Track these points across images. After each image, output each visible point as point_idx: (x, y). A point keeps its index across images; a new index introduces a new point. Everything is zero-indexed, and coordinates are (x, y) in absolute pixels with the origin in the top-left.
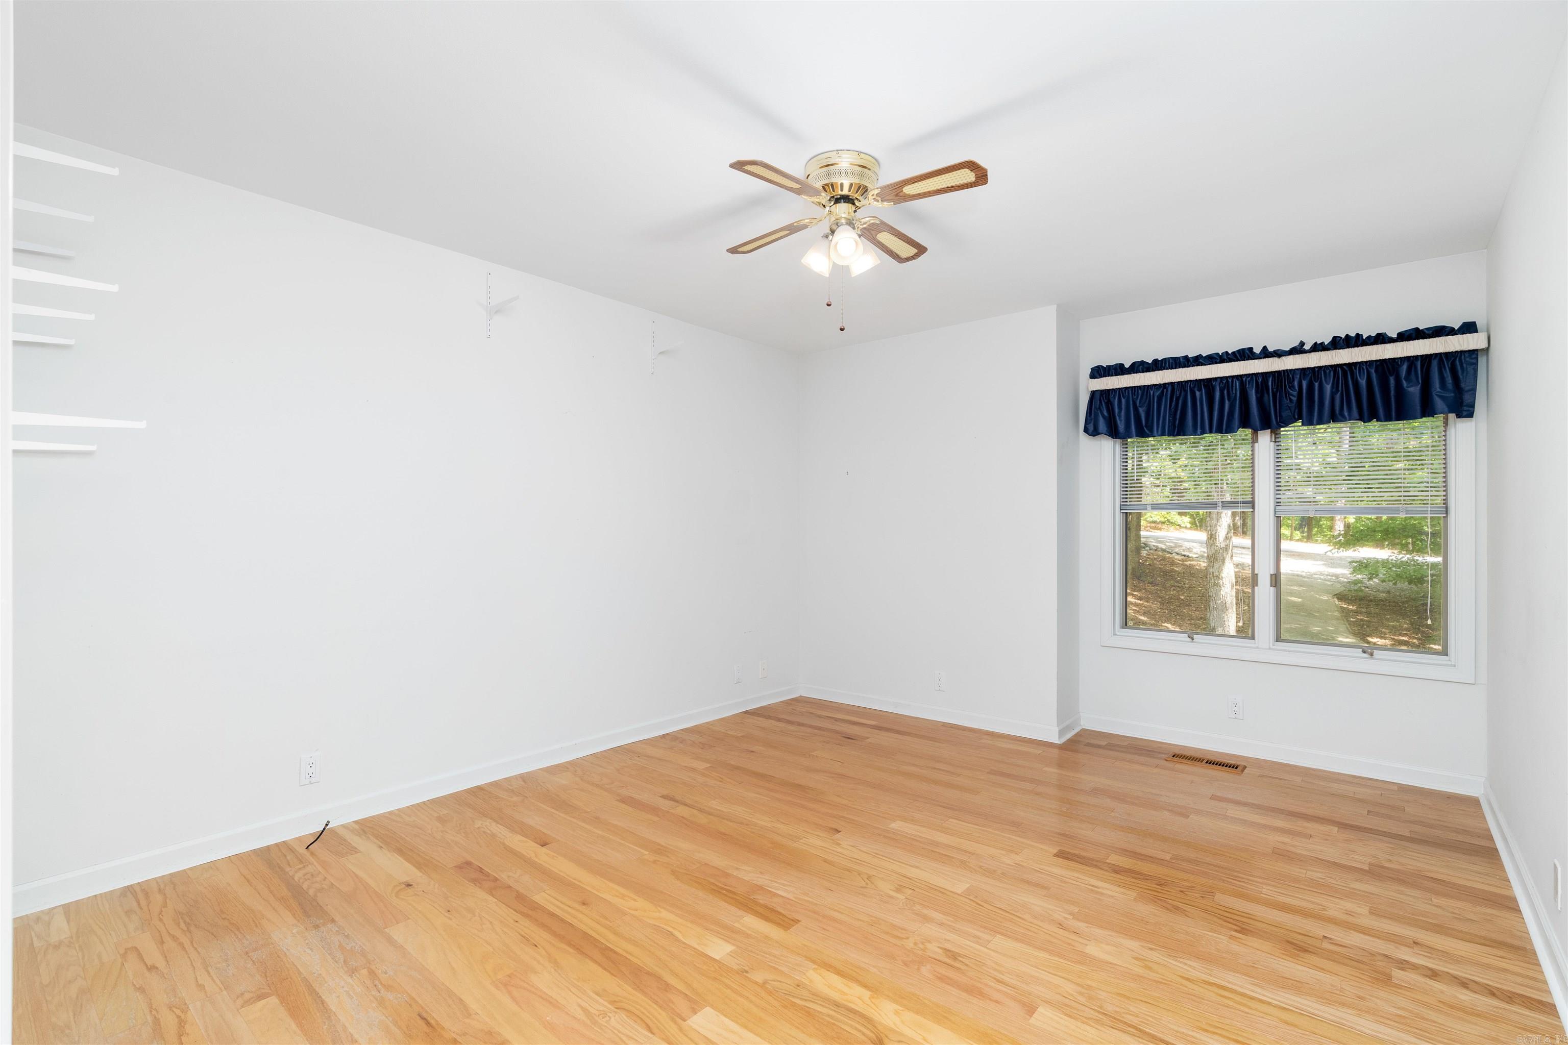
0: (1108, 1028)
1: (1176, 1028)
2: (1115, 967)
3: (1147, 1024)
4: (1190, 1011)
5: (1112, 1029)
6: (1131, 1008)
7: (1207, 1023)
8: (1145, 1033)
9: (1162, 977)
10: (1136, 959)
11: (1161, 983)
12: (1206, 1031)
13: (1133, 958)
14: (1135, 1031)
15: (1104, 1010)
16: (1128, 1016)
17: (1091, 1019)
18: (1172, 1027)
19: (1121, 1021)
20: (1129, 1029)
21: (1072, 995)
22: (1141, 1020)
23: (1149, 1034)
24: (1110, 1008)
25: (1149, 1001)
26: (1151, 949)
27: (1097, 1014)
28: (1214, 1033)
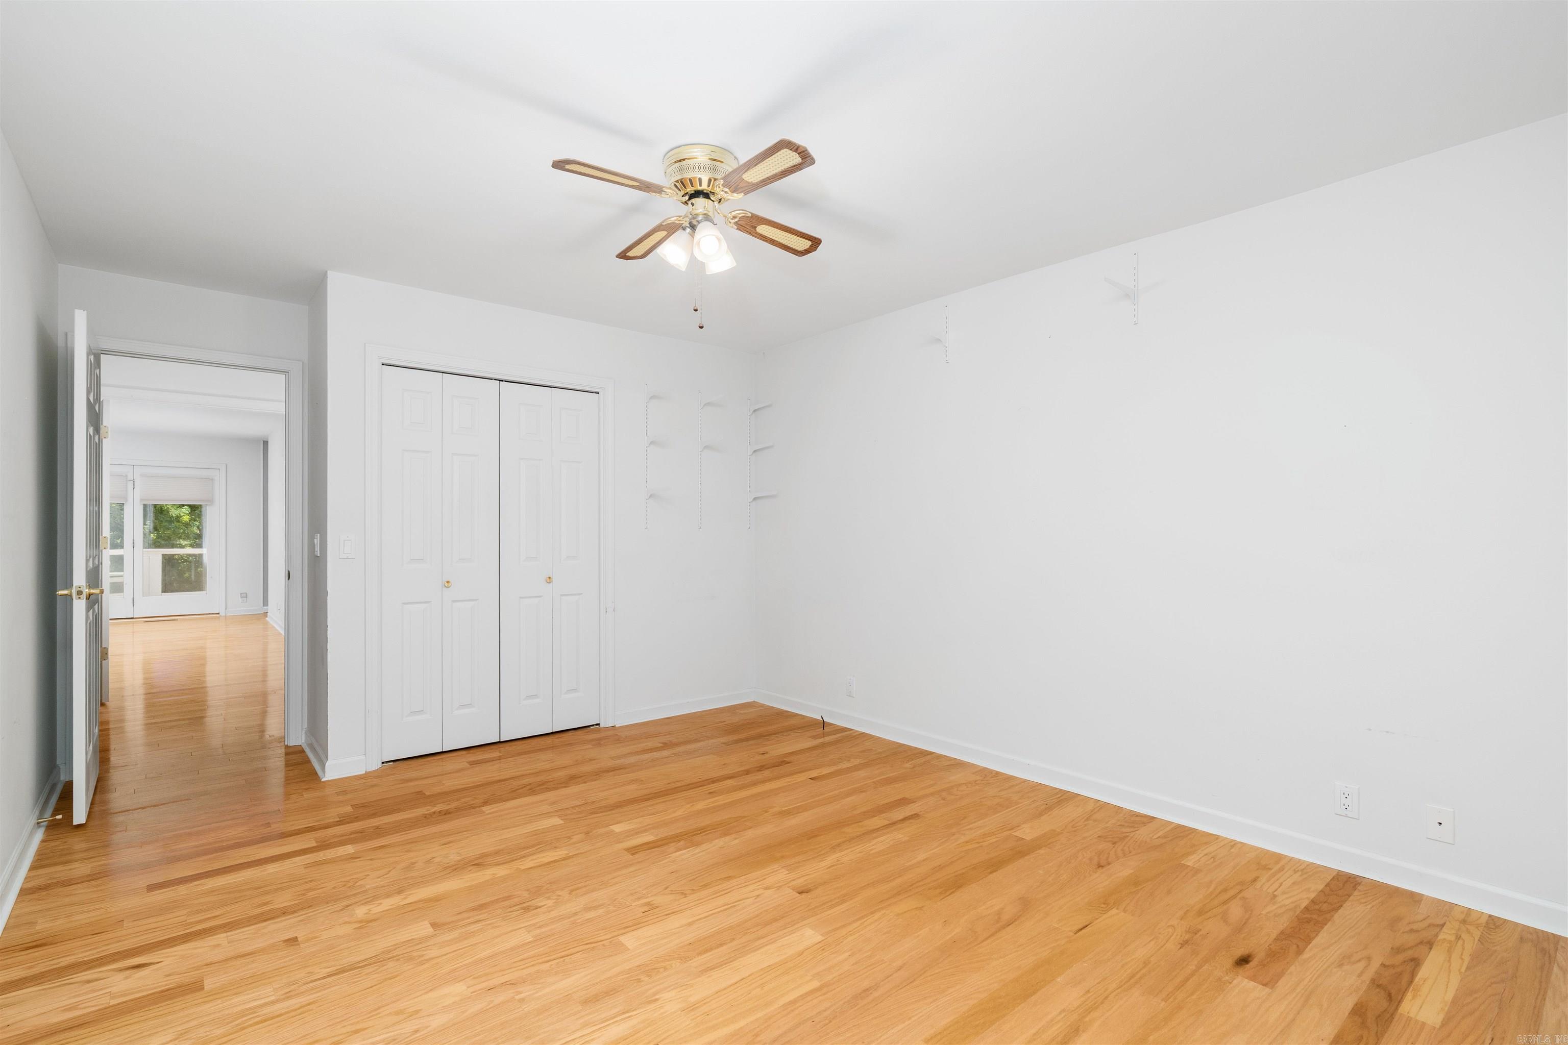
0: (378, 954)
1: (333, 989)
2: (423, 992)
3: (355, 975)
4: (333, 1008)
5: (375, 955)
6: (377, 975)
7: (312, 1010)
8: (351, 970)
9: (380, 1015)
10: (417, 1012)
11: (376, 1010)
12: (309, 1004)
13: (421, 1010)
14: (359, 965)
15: (393, 960)
16: (373, 969)
17: (395, 950)
18: (336, 988)
19: (375, 963)
20: (364, 964)
21: (425, 951)
22: (362, 974)
23: (347, 971)
24: (391, 964)
25: (371, 989)
26: (416, 1031)
27: (394, 954)
28: (301, 1007)
